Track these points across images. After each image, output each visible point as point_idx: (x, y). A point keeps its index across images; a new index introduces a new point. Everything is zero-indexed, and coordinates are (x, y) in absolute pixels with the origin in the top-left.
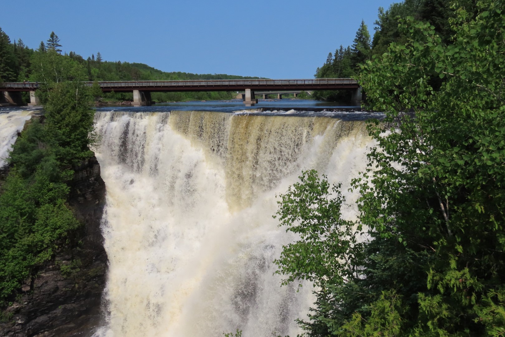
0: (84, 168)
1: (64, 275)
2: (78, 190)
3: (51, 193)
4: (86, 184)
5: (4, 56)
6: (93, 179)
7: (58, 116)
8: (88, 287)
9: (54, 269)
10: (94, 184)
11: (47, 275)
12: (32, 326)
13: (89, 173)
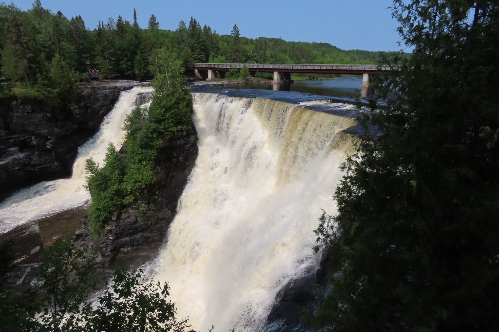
0: (182, 137)
1: (141, 213)
2: (175, 153)
4: (182, 149)
6: (189, 145)
8: (159, 225)
9: (136, 209)
10: (189, 149)
11: (132, 211)
12: (119, 242)
13: (186, 141)
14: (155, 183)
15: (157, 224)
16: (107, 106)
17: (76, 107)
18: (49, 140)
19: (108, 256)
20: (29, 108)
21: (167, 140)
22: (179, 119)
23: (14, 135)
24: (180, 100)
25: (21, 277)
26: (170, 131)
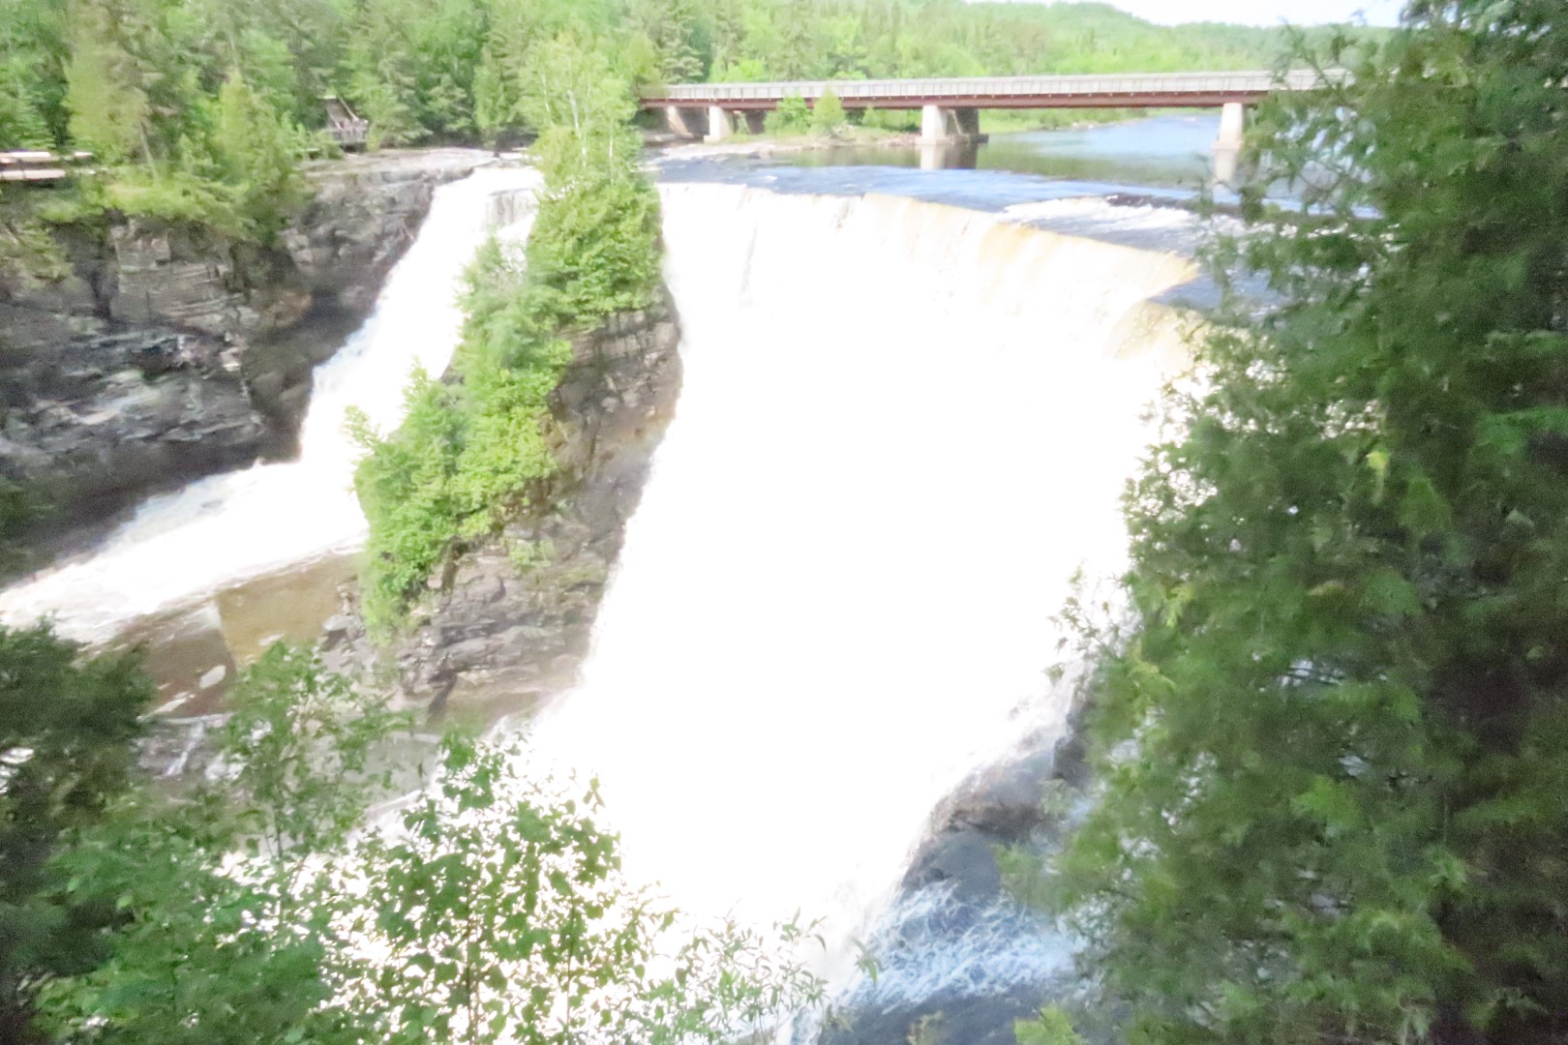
1: (516, 568)
4: (634, 368)
6: (654, 356)
8: (569, 602)
10: (654, 368)
11: (488, 562)
12: (453, 655)
13: (643, 342)
14: (553, 477)
15: (562, 601)
16: (397, 234)
17: (303, 239)
18: (228, 345)
19: (424, 695)
20: (162, 247)
21: (585, 339)
22: (622, 270)
23: (125, 330)
24: (621, 208)
25: (178, 755)
26: (595, 312)
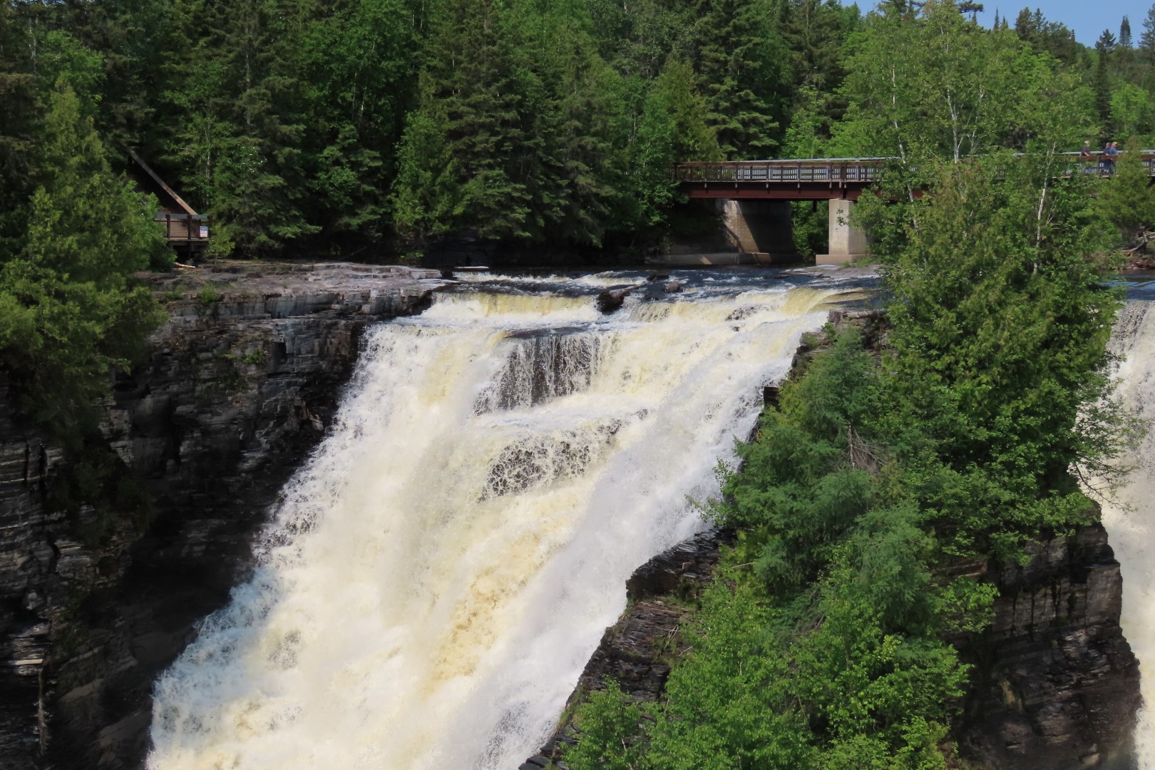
0: (1043, 577)
2: (1006, 685)
3: (881, 686)
4: (1047, 660)
5: (737, 44)
6: (1082, 636)
7: (944, 320)
10: (1085, 664)
